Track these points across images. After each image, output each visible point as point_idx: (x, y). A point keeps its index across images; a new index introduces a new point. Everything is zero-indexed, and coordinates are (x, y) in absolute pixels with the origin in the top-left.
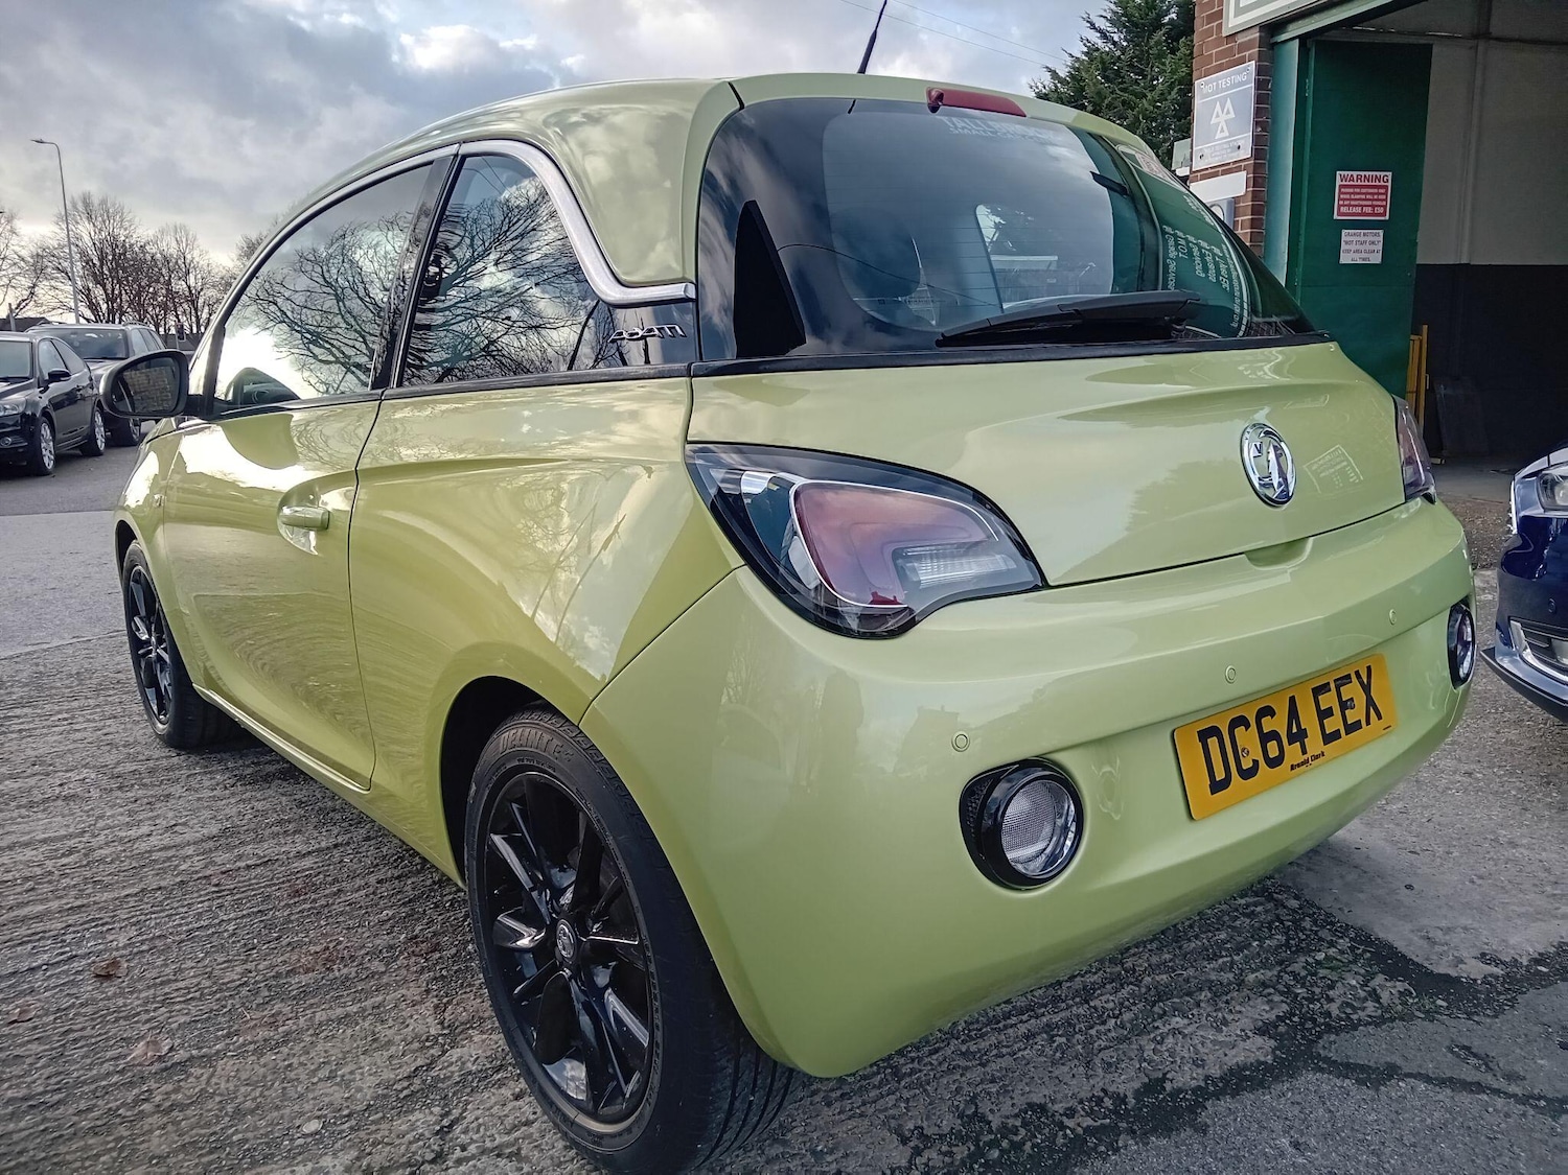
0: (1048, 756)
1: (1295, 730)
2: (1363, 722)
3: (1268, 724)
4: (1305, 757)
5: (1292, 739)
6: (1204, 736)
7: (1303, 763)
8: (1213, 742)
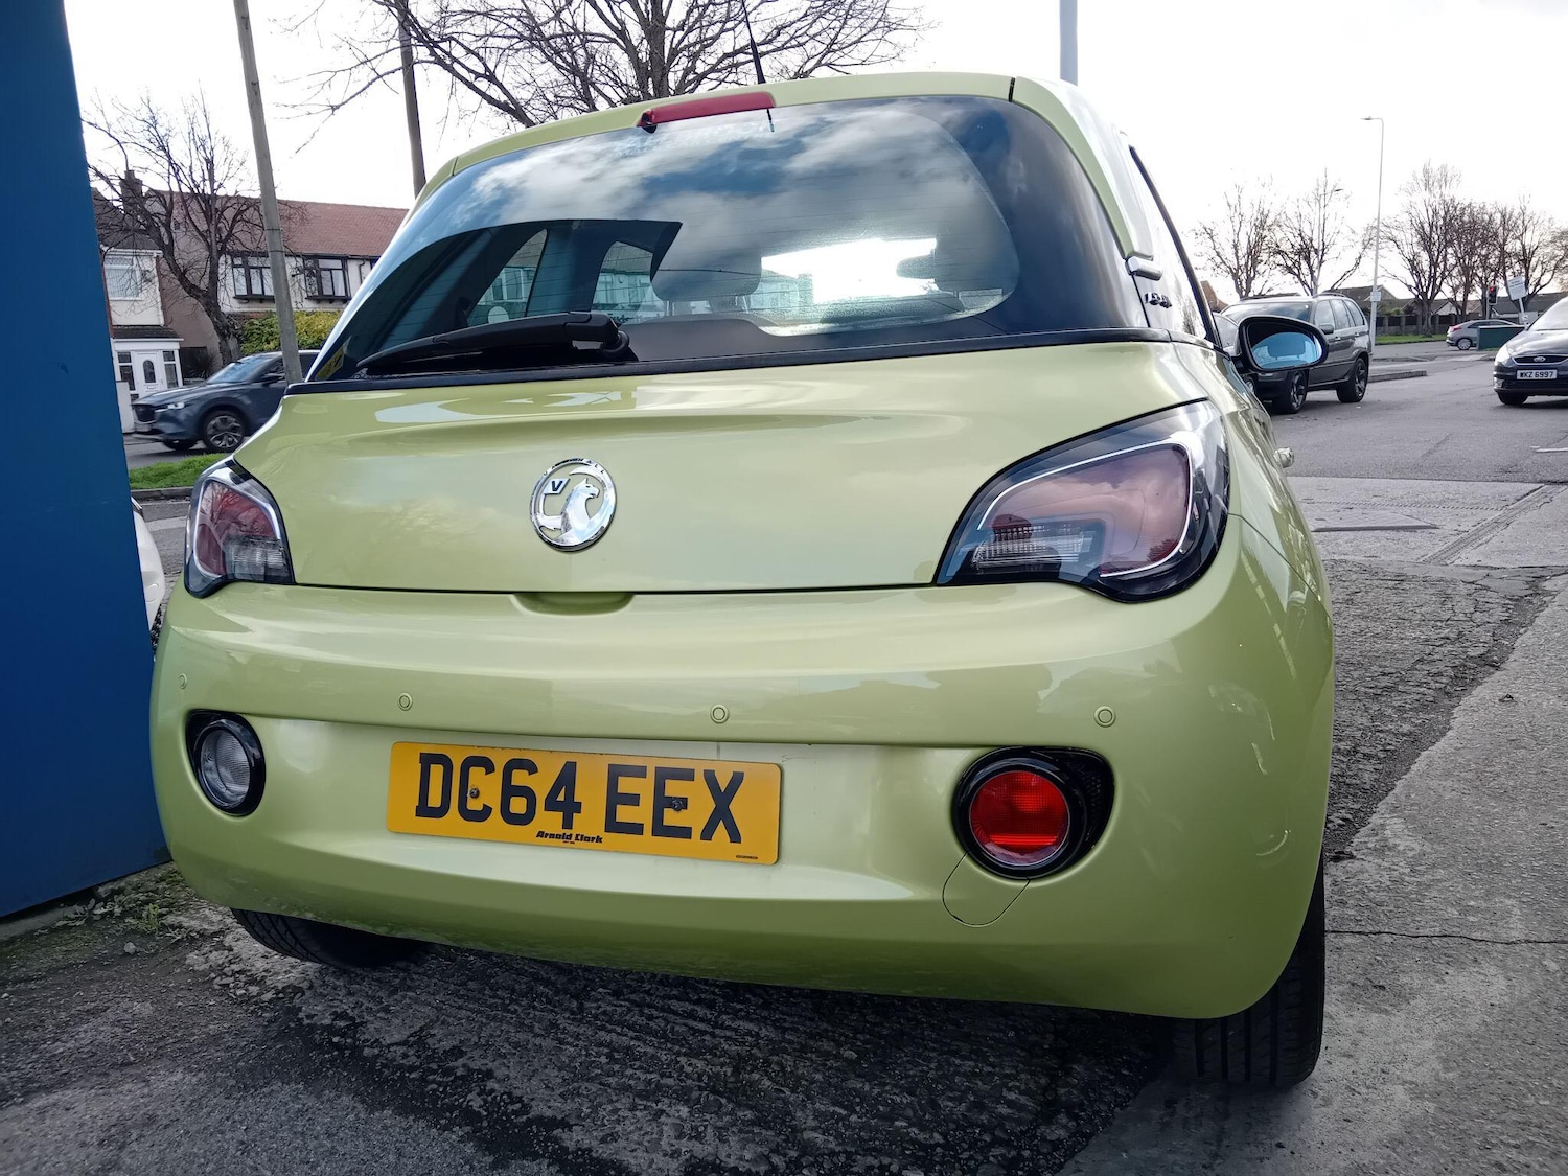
0: (244, 716)
1: (561, 797)
2: (697, 833)
3: (520, 778)
4: (568, 832)
5: (551, 804)
6: (427, 760)
7: (558, 837)
8: (437, 771)
